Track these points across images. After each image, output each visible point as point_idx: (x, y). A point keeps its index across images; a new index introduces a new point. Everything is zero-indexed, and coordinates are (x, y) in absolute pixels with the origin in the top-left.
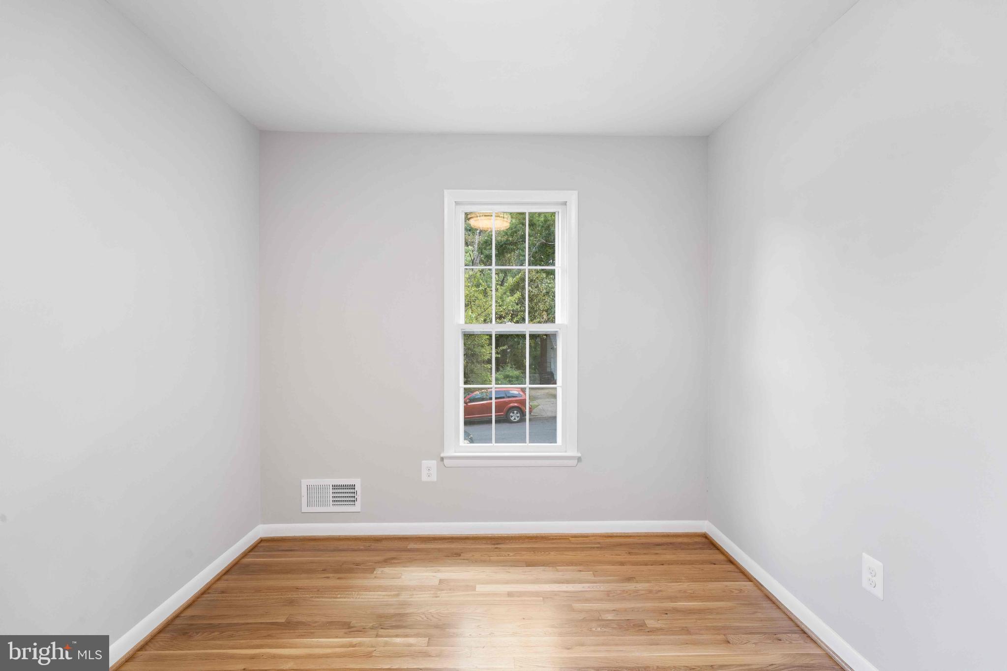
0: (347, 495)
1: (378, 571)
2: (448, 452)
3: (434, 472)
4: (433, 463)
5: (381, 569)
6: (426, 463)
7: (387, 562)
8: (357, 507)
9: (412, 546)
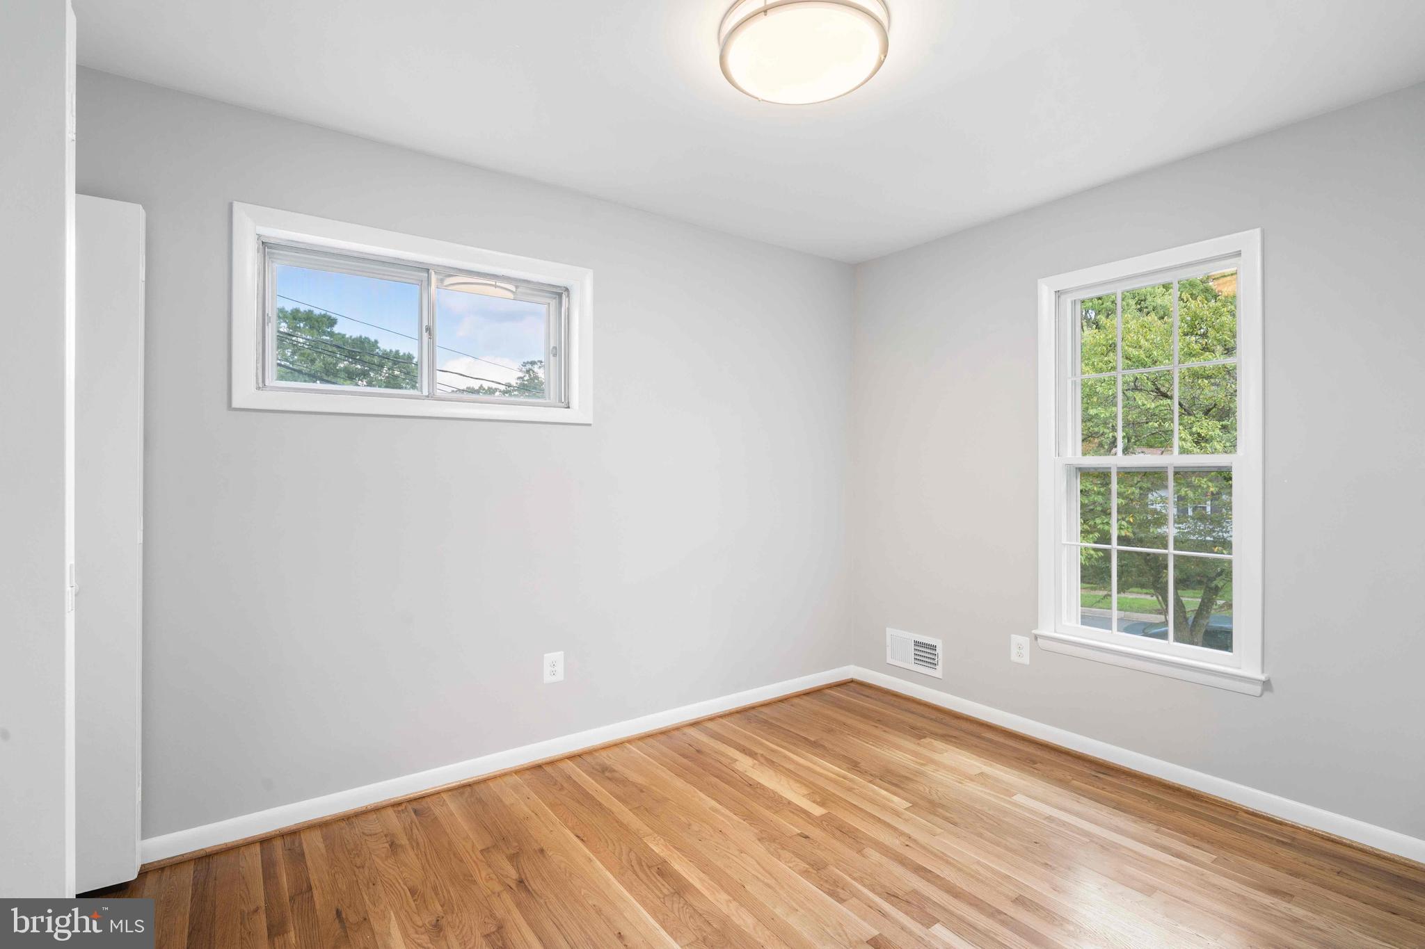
0: (927, 655)
1: (928, 740)
2: (1045, 630)
3: (1026, 651)
4: (1025, 641)
5: (930, 740)
6: (1017, 639)
7: (945, 738)
8: (938, 673)
9: (989, 735)
